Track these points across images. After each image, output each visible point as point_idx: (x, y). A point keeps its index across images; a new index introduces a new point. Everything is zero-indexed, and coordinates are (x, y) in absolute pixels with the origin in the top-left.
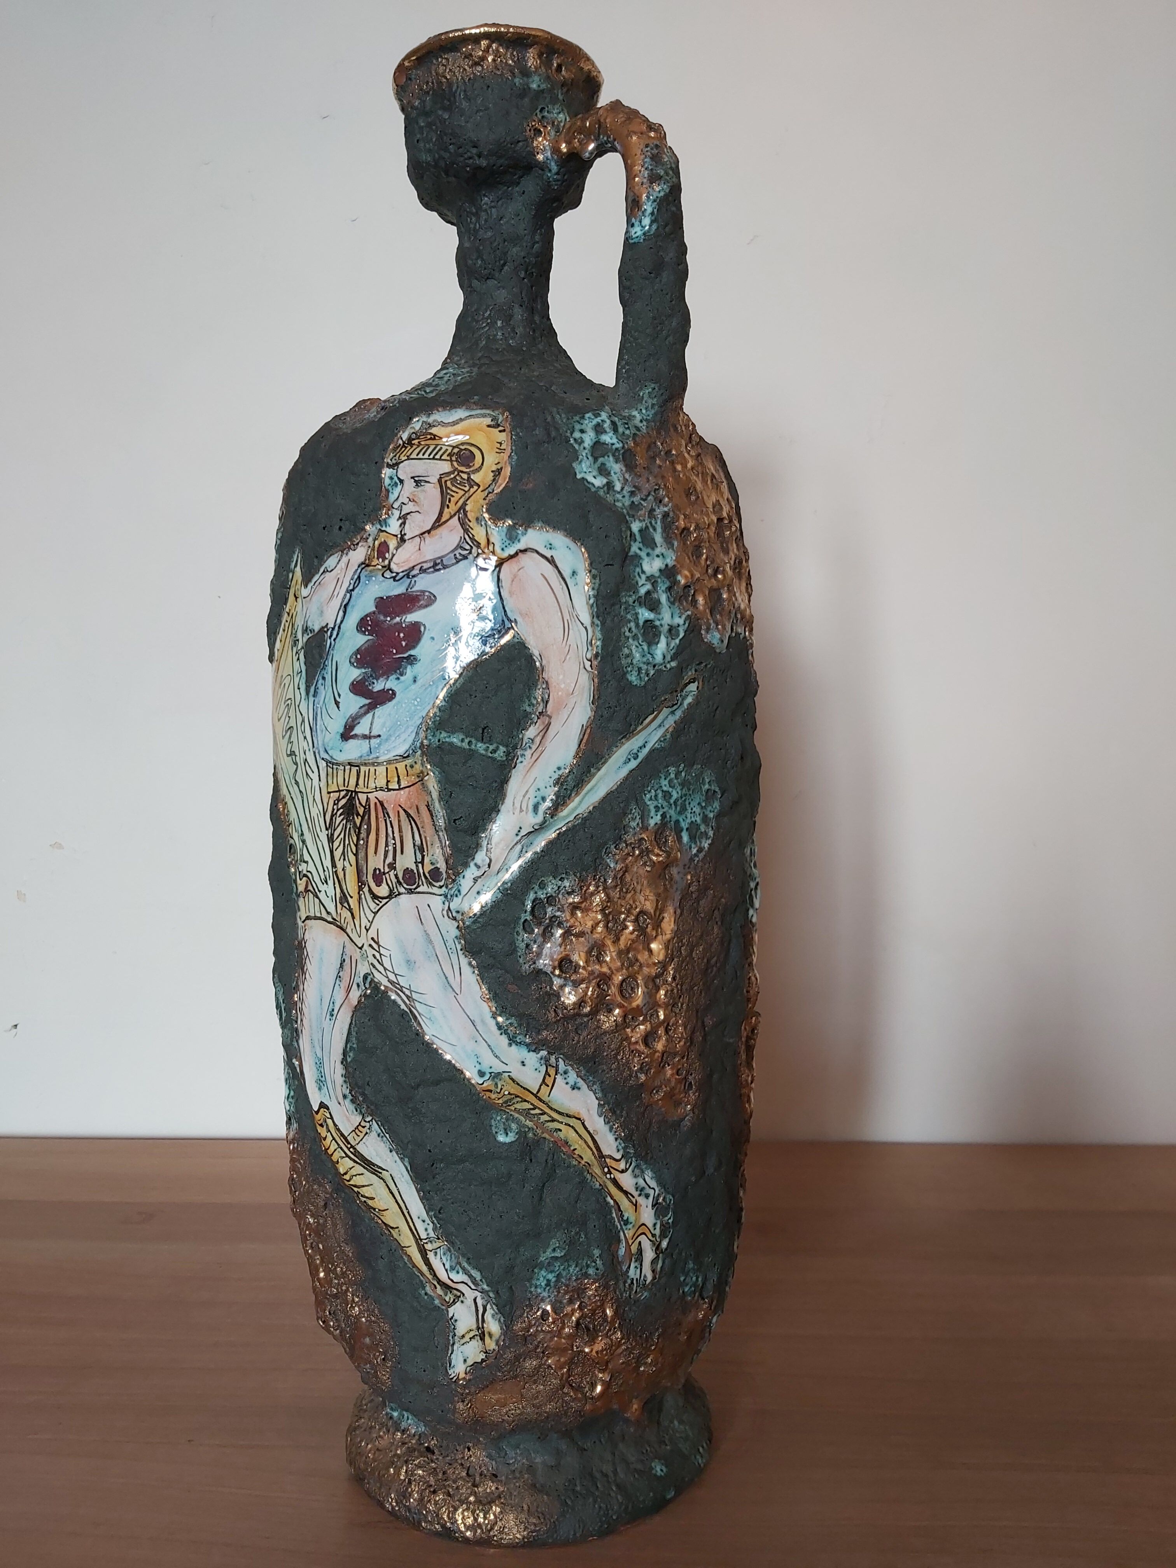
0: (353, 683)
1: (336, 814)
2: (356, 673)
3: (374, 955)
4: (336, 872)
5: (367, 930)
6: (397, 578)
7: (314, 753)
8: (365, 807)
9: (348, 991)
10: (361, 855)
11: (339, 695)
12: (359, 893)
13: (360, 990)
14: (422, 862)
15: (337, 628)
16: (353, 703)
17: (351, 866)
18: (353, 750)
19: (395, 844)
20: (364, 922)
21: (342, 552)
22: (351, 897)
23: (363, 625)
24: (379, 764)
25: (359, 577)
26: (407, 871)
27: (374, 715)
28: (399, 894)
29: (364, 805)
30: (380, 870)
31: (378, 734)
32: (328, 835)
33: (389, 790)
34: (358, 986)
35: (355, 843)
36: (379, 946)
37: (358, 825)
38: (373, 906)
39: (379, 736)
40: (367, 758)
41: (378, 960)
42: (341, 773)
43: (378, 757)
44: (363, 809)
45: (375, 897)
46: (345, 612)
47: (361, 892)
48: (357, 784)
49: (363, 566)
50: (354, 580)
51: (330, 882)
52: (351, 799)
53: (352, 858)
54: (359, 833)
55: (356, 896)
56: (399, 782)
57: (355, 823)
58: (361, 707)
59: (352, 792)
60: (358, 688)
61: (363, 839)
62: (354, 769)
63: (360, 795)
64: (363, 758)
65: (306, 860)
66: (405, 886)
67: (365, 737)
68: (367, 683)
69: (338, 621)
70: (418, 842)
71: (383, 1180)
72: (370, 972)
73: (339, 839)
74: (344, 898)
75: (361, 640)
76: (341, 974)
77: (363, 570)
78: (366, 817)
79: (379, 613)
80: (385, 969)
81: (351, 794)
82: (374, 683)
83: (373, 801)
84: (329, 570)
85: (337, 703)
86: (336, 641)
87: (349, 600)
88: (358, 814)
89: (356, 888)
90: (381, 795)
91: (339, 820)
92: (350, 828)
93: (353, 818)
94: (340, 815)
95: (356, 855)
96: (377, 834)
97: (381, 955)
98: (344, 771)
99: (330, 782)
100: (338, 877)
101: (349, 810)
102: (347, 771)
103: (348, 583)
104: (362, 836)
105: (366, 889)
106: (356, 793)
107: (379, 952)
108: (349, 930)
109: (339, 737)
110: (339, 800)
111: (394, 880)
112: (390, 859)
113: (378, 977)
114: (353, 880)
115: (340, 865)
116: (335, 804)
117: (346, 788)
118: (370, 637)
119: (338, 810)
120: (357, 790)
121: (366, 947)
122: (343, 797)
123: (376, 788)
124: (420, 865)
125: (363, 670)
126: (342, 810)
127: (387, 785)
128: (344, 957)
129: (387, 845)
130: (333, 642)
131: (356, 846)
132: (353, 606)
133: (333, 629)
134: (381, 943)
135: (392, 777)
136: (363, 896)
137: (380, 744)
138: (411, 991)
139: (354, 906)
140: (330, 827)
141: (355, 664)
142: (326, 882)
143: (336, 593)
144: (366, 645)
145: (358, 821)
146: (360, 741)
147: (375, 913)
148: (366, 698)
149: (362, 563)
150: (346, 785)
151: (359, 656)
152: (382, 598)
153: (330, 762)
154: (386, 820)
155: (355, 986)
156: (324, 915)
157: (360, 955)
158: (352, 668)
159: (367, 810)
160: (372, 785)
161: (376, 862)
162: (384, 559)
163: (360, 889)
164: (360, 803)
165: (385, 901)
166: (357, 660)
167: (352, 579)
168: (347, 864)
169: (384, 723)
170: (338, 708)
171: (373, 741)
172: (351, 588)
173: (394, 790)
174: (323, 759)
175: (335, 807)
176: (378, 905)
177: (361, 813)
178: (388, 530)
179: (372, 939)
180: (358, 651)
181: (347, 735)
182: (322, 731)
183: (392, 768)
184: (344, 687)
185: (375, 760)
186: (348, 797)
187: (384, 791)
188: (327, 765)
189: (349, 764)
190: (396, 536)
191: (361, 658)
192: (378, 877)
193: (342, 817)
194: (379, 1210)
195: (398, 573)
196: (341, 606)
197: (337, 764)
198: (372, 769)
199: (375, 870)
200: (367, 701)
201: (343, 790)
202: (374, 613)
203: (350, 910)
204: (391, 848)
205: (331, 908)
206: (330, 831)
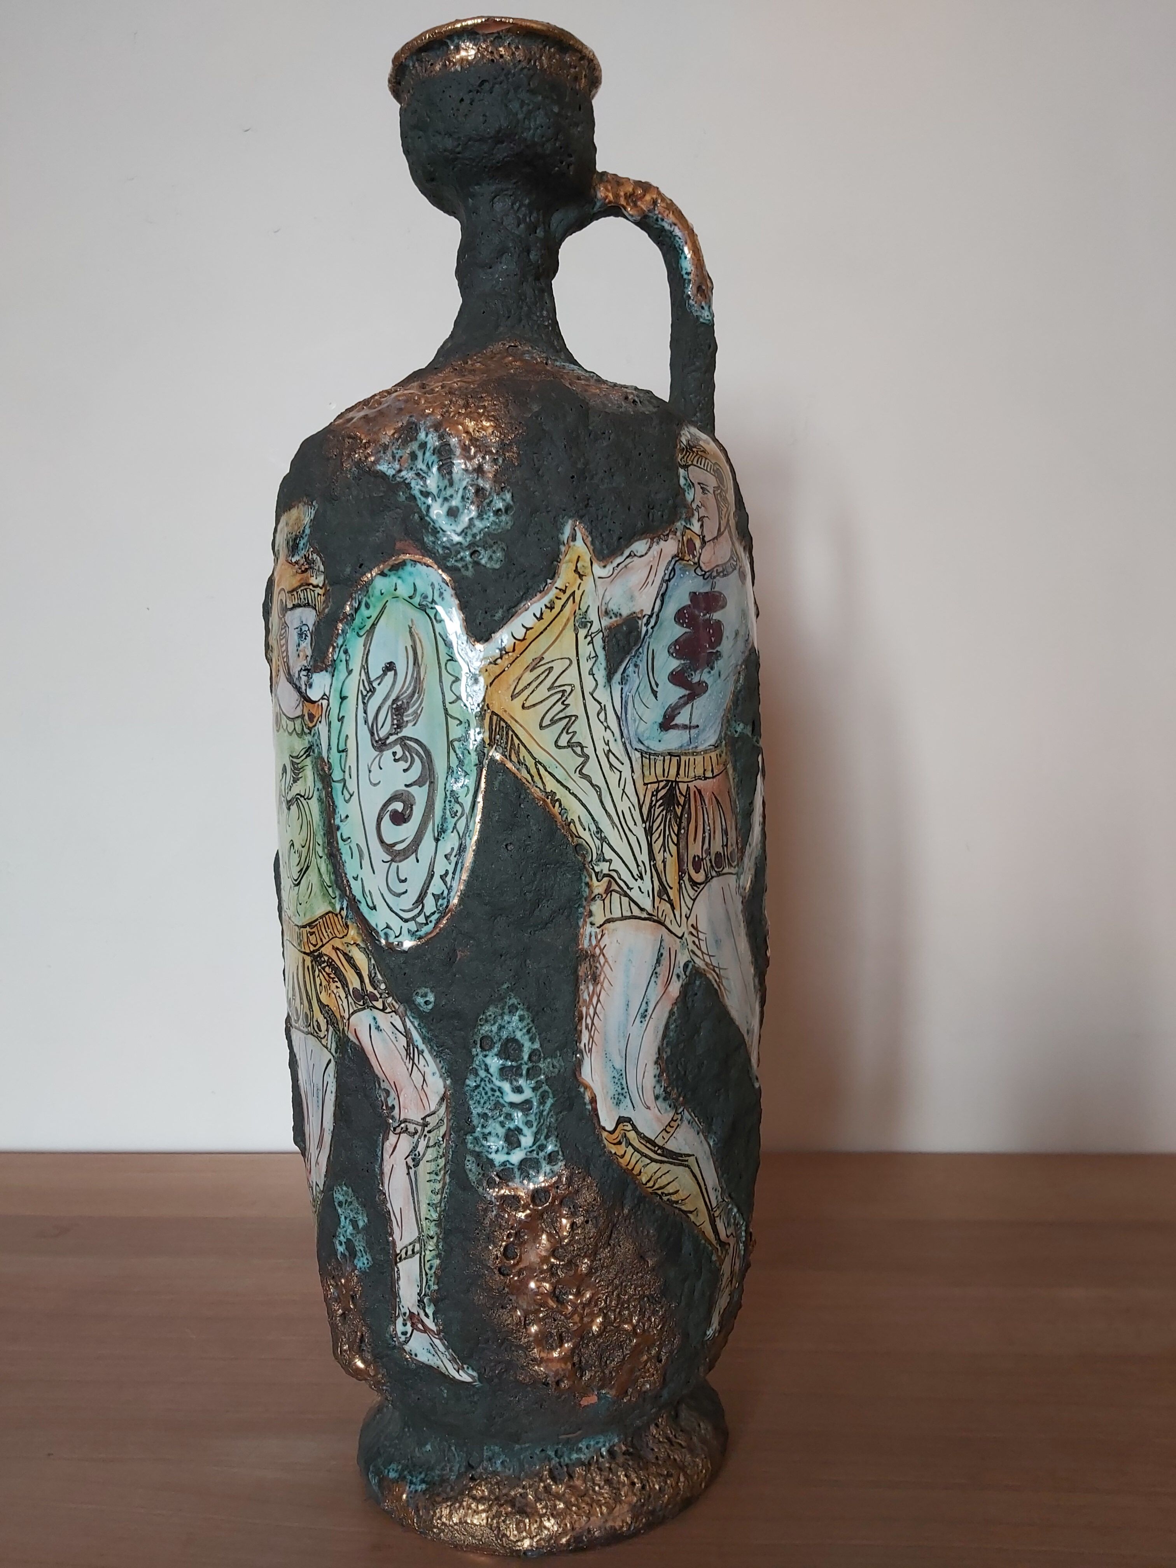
0: (672, 673)
1: (655, 805)
2: (674, 664)
3: (694, 942)
4: (655, 865)
5: (687, 918)
6: (706, 577)
7: (624, 744)
8: (685, 797)
9: (668, 983)
10: (682, 844)
11: (657, 685)
12: (679, 883)
13: (681, 980)
14: (727, 845)
15: (654, 616)
16: (672, 694)
17: (672, 856)
18: (674, 740)
19: (710, 830)
20: (685, 910)
21: (652, 539)
22: (671, 888)
23: (680, 617)
24: (698, 754)
25: (673, 569)
26: (718, 854)
27: (692, 706)
28: (712, 877)
29: (684, 794)
30: (698, 856)
31: (696, 724)
32: (645, 828)
33: (706, 778)
34: (678, 976)
35: (676, 832)
36: (698, 931)
37: (679, 815)
38: (692, 893)
39: (698, 726)
40: (687, 748)
41: (697, 946)
42: (659, 764)
43: (696, 747)
44: (683, 798)
45: (694, 884)
46: (662, 602)
47: (681, 881)
48: (678, 774)
49: (677, 559)
50: (669, 571)
51: (647, 877)
52: (672, 789)
53: (673, 848)
54: (681, 822)
55: (676, 886)
56: (712, 771)
57: (676, 813)
58: (681, 698)
59: (672, 782)
60: (677, 678)
61: (684, 828)
62: (675, 760)
63: (680, 784)
64: (683, 748)
65: (607, 858)
66: (716, 869)
67: (685, 727)
68: (686, 675)
69: (656, 609)
70: (724, 827)
71: (690, 1168)
72: (690, 959)
73: (659, 830)
74: (663, 891)
75: (678, 631)
76: (658, 970)
77: (678, 563)
78: (687, 806)
79: (694, 608)
80: (703, 953)
81: (672, 784)
82: (692, 675)
83: (693, 789)
84: (639, 554)
85: (655, 693)
86: (655, 629)
87: (666, 590)
88: (678, 804)
89: (677, 878)
90: (700, 783)
91: (657, 811)
92: (670, 818)
93: (674, 808)
94: (660, 806)
95: (677, 845)
96: (696, 821)
97: (699, 939)
98: (664, 761)
99: (647, 773)
100: (656, 870)
101: (670, 800)
102: (667, 762)
103: (663, 574)
104: (683, 825)
105: (686, 878)
106: (677, 783)
107: (698, 937)
108: (667, 923)
109: (656, 727)
110: (658, 791)
111: (709, 864)
112: (706, 846)
113: (699, 963)
114: (674, 870)
115: (659, 857)
116: (653, 795)
117: (665, 779)
118: (688, 630)
119: (657, 801)
120: (677, 780)
121: (686, 935)
122: (663, 788)
123: (695, 776)
124: (725, 848)
125: (683, 662)
126: (661, 801)
127: (704, 774)
128: (662, 951)
129: (704, 832)
130: (650, 631)
131: (677, 835)
132: (670, 597)
133: (650, 616)
134: (699, 929)
135: (707, 766)
136: (683, 885)
137: (698, 735)
138: (720, 969)
139: (675, 898)
140: (649, 819)
141: (674, 655)
142: (641, 878)
143: (650, 580)
144: (684, 637)
145: (679, 811)
146: (680, 732)
147: (694, 900)
148: (686, 689)
149: (676, 556)
150: (666, 775)
151: (677, 647)
152: (695, 593)
153: (646, 753)
154: (702, 808)
155: (675, 977)
156: (636, 912)
157: (680, 944)
158: (671, 658)
159: (687, 797)
160: (692, 774)
161: (695, 849)
162: (694, 556)
163: (681, 878)
164: (680, 792)
165: (703, 886)
166: (676, 651)
167: (667, 569)
168: (667, 855)
169: (701, 714)
170: (656, 697)
171: (692, 731)
172: (667, 577)
173: (709, 778)
174: (636, 749)
175: (653, 798)
176: (696, 891)
177: (682, 803)
178: (692, 528)
179: (692, 926)
180: (676, 642)
181: (667, 724)
182: (635, 721)
183: (707, 757)
184: (662, 676)
185: (694, 750)
186: (668, 788)
187: (701, 779)
188: (642, 756)
189: (669, 754)
190: (699, 536)
191: (679, 649)
192: (697, 864)
193: (662, 808)
194: (682, 1200)
195: (706, 572)
196: (658, 594)
197: (655, 754)
198: (692, 759)
199: (695, 857)
200: (687, 692)
201: (662, 781)
202: (689, 606)
203: (670, 902)
204: (707, 834)
205: (647, 903)
206: (648, 824)
